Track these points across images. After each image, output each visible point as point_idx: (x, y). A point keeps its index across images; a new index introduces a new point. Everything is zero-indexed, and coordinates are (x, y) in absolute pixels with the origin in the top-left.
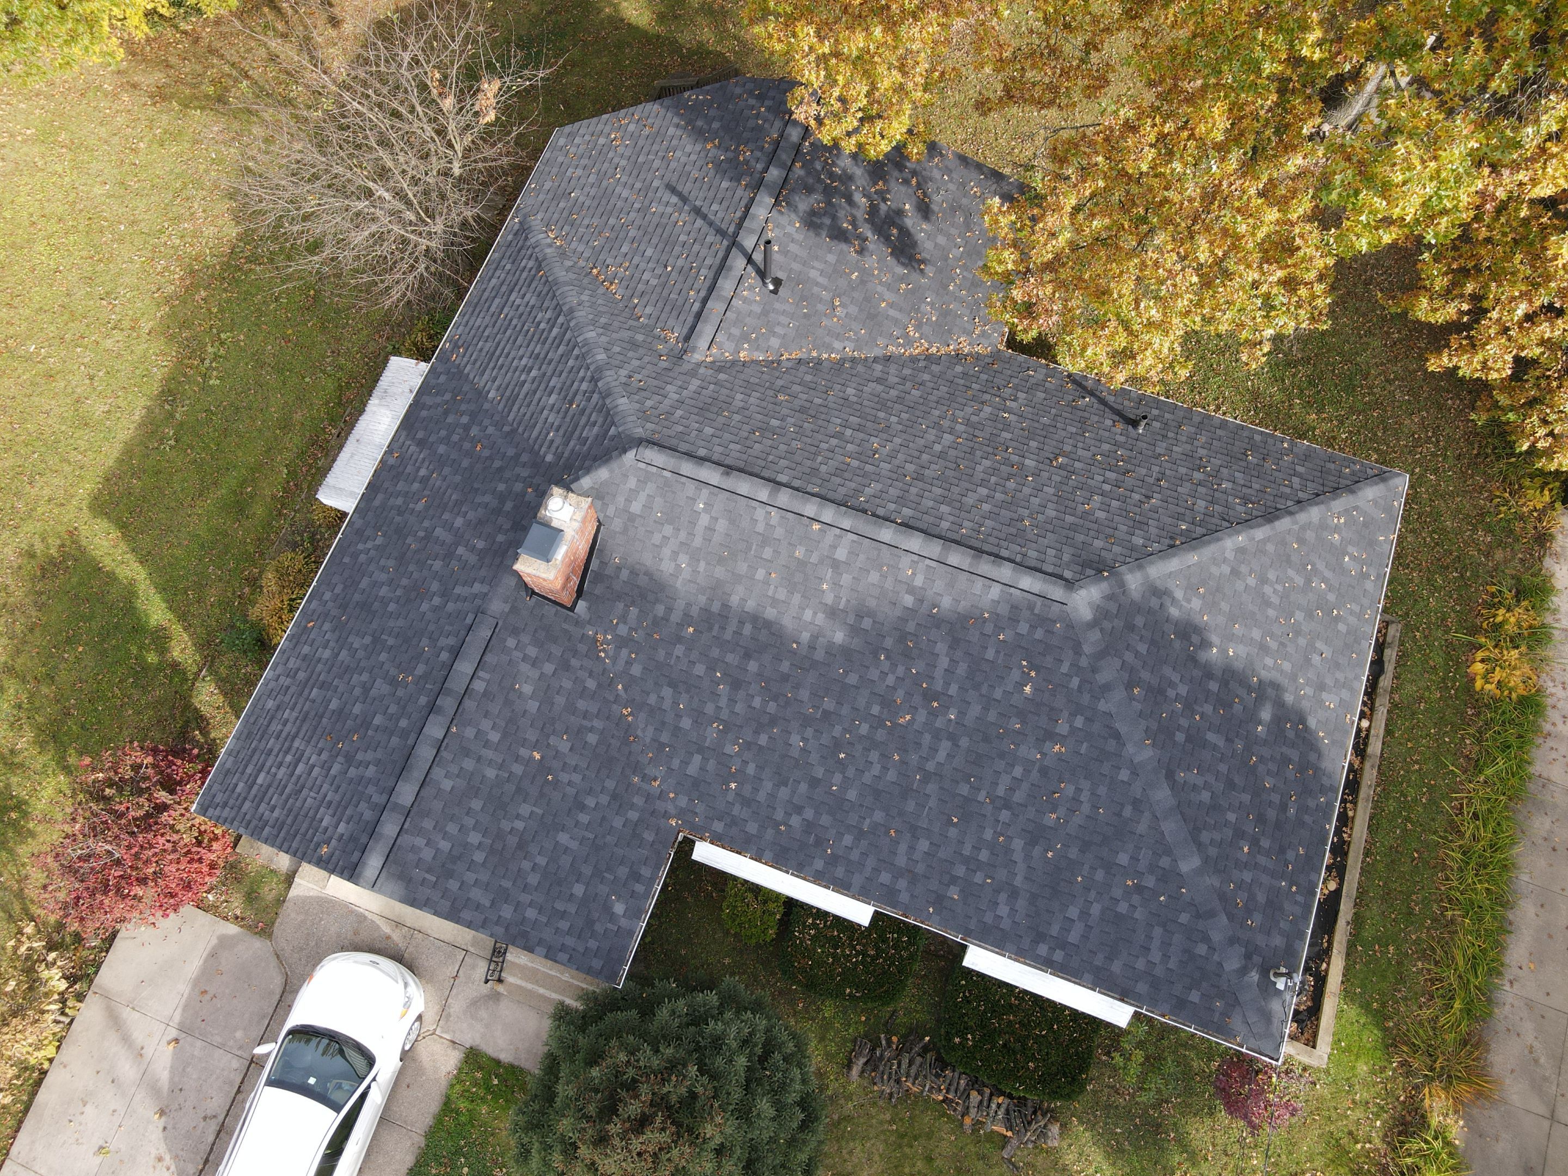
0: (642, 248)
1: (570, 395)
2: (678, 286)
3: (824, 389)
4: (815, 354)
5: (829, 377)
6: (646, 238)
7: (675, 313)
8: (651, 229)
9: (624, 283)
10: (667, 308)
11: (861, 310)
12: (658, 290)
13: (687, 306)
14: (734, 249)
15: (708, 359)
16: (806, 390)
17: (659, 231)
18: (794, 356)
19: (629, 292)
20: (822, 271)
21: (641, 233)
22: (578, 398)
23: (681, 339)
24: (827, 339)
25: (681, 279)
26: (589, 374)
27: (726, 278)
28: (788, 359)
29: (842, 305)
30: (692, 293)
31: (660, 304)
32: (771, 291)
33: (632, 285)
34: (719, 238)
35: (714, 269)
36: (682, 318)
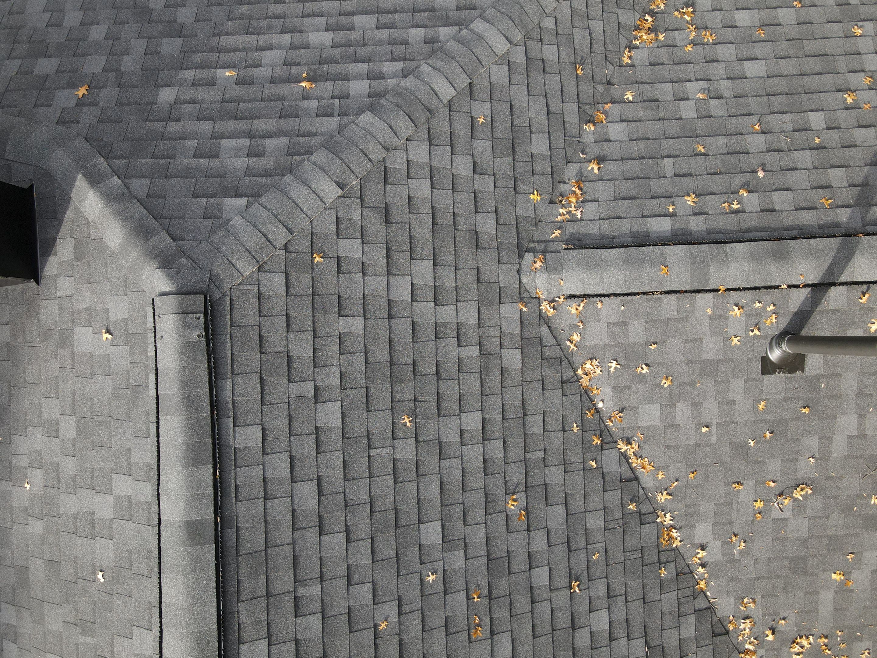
0: (759, 50)
1: (334, 69)
2: (695, 164)
3: (581, 567)
4: (662, 498)
5: (617, 555)
6: (784, 47)
7: (628, 187)
8: (810, 46)
9: (663, 55)
10: (633, 167)
11: (804, 542)
12: (673, 128)
13: (652, 205)
14: (833, 243)
15: (545, 306)
16: (560, 536)
17: (815, 64)
18: (635, 462)
19: (645, 73)
20: (862, 436)
21: (794, 32)
22: (327, 87)
23: (571, 229)
24: (707, 508)
25: (715, 162)
26: (391, 82)
27: (755, 258)
28: (625, 456)
29: (798, 507)
30: (690, 200)
31: (639, 148)
32: (765, 360)
33: (663, 71)
34: (850, 195)
35: (767, 220)
36: (622, 207)
